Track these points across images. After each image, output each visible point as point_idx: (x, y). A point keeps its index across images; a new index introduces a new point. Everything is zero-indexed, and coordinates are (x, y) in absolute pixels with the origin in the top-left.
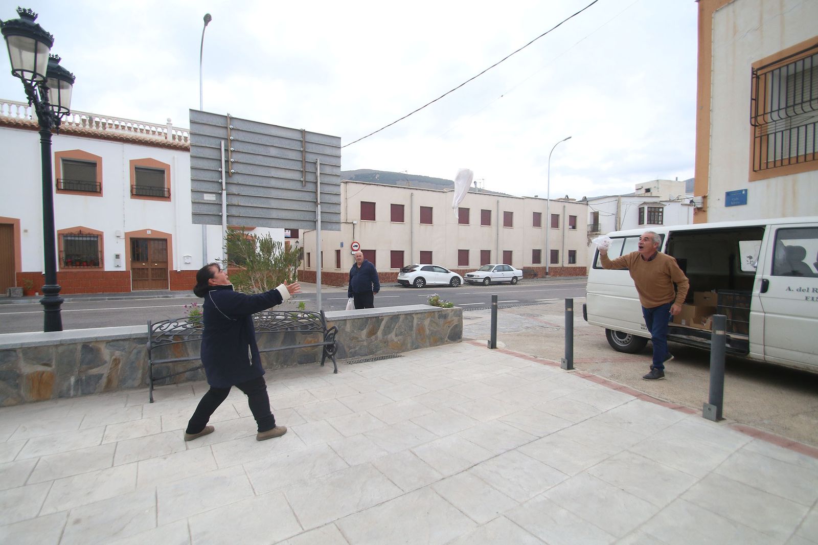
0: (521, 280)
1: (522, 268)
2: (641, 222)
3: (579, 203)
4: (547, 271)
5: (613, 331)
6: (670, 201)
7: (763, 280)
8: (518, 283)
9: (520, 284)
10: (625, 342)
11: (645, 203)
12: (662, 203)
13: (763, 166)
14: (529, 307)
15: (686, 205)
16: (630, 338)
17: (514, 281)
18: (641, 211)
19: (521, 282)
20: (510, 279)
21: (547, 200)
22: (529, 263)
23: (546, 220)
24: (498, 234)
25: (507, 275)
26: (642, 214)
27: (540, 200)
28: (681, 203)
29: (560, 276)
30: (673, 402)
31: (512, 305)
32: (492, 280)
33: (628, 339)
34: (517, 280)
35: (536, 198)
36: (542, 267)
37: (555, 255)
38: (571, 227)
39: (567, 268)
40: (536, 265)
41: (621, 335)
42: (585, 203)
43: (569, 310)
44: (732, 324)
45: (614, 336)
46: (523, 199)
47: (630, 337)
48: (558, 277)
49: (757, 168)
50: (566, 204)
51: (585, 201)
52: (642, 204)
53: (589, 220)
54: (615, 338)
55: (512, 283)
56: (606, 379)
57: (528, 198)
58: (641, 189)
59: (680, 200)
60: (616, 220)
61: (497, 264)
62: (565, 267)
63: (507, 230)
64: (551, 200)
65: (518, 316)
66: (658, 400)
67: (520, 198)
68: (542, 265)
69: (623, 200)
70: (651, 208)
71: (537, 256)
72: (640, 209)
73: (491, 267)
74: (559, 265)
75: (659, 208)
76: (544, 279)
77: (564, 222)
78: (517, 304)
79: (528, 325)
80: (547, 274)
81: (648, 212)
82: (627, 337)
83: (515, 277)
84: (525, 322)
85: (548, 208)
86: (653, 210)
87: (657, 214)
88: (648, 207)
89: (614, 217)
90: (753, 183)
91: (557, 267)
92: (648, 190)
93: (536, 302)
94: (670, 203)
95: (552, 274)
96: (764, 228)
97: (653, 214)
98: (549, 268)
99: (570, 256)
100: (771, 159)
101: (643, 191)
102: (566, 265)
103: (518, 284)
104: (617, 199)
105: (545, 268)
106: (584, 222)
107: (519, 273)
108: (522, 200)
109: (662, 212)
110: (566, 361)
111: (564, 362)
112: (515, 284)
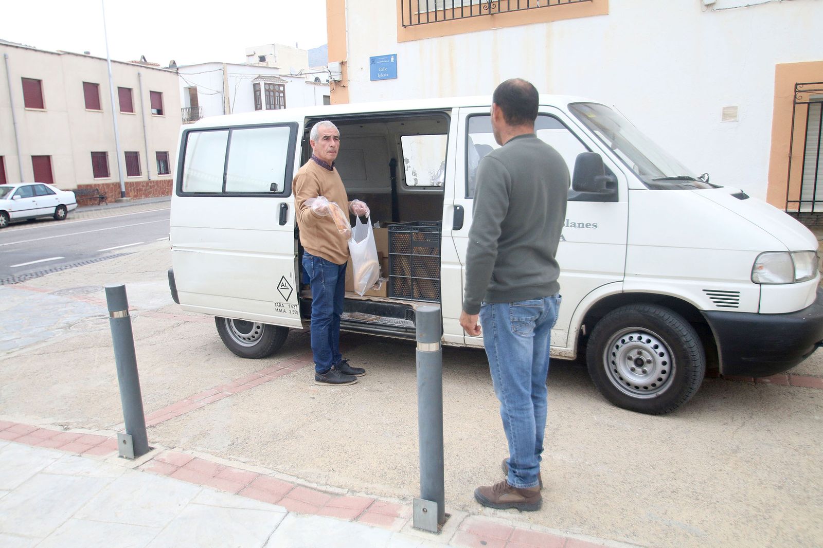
0: (73, 210)
1: (75, 187)
2: (258, 107)
3: (165, 70)
4: (124, 190)
5: (229, 320)
6: (291, 76)
7: (455, 207)
8: (68, 216)
9: (74, 218)
10: (252, 339)
11: (259, 77)
12: (283, 78)
13: (415, 20)
14: (80, 268)
15: (311, 83)
16: (259, 331)
17: (59, 214)
18: (256, 88)
19: (75, 214)
20: (53, 211)
21: (106, 60)
22: (87, 177)
23: (109, 98)
24: (14, 123)
25: (44, 204)
26: (258, 93)
27: (94, 60)
28: (306, 80)
29: (147, 196)
30: (353, 492)
31: (47, 268)
32: (12, 215)
33: (256, 333)
34: (66, 212)
35: (86, 55)
36: (113, 184)
37: (133, 162)
38: (155, 111)
39: (157, 182)
40: (101, 181)
41: (244, 325)
42: (175, 70)
43: (119, 314)
44: (412, 285)
45: (231, 328)
46: (59, 54)
47: (258, 327)
48: (144, 200)
49: (407, 22)
50: (143, 71)
51: (174, 68)
52: (257, 78)
53: (185, 102)
54: (234, 333)
55: (56, 217)
56: (220, 461)
57: (69, 53)
58: (252, 55)
59: (304, 76)
60: (224, 103)
61: (22, 181)
62: (153, 182)
63: (34, 114)
64: (114, 62)
65: (52, 297)
66: (325, 492)
67: (52, 53)
68: (112, 179)
69: (230, 69)
70: (269, 84)
71: (100, 163)
72: (254, 85)
73: (8, 190)
74: (142, 178)
75: (279, 85)
76: (119, 205)
77: (141, 101)
78: (58, 266)
79: (70, 319)
80: (123, 194)
81: (266, 90)
82: (254, 329)
83: (63, 207)
84: (66, 312)
85: (110, 76)
86: (272, 88)
87: (277, 94)
88: (265, 84)
89: (219, 96)
90: (403, 44)
91: (141, 182)
92: (262, 59)
93: (99, 254)
94: (292, 79)
95: (132, 194)
96: (448, 112)
97: (272, 94)
98: (126, 184)
99: (159, 160)
100: (423, 10)
101: (256, 60)
102: (155, 177)
103: (69, 219)
104: (221, 67)
105: (118, 185)
106: (176, 102)
107: (69, 198)
108: (56, 57)
109: (283, 92)
110: (129, 440)
111: (124, 442)
112: (64, 218)
